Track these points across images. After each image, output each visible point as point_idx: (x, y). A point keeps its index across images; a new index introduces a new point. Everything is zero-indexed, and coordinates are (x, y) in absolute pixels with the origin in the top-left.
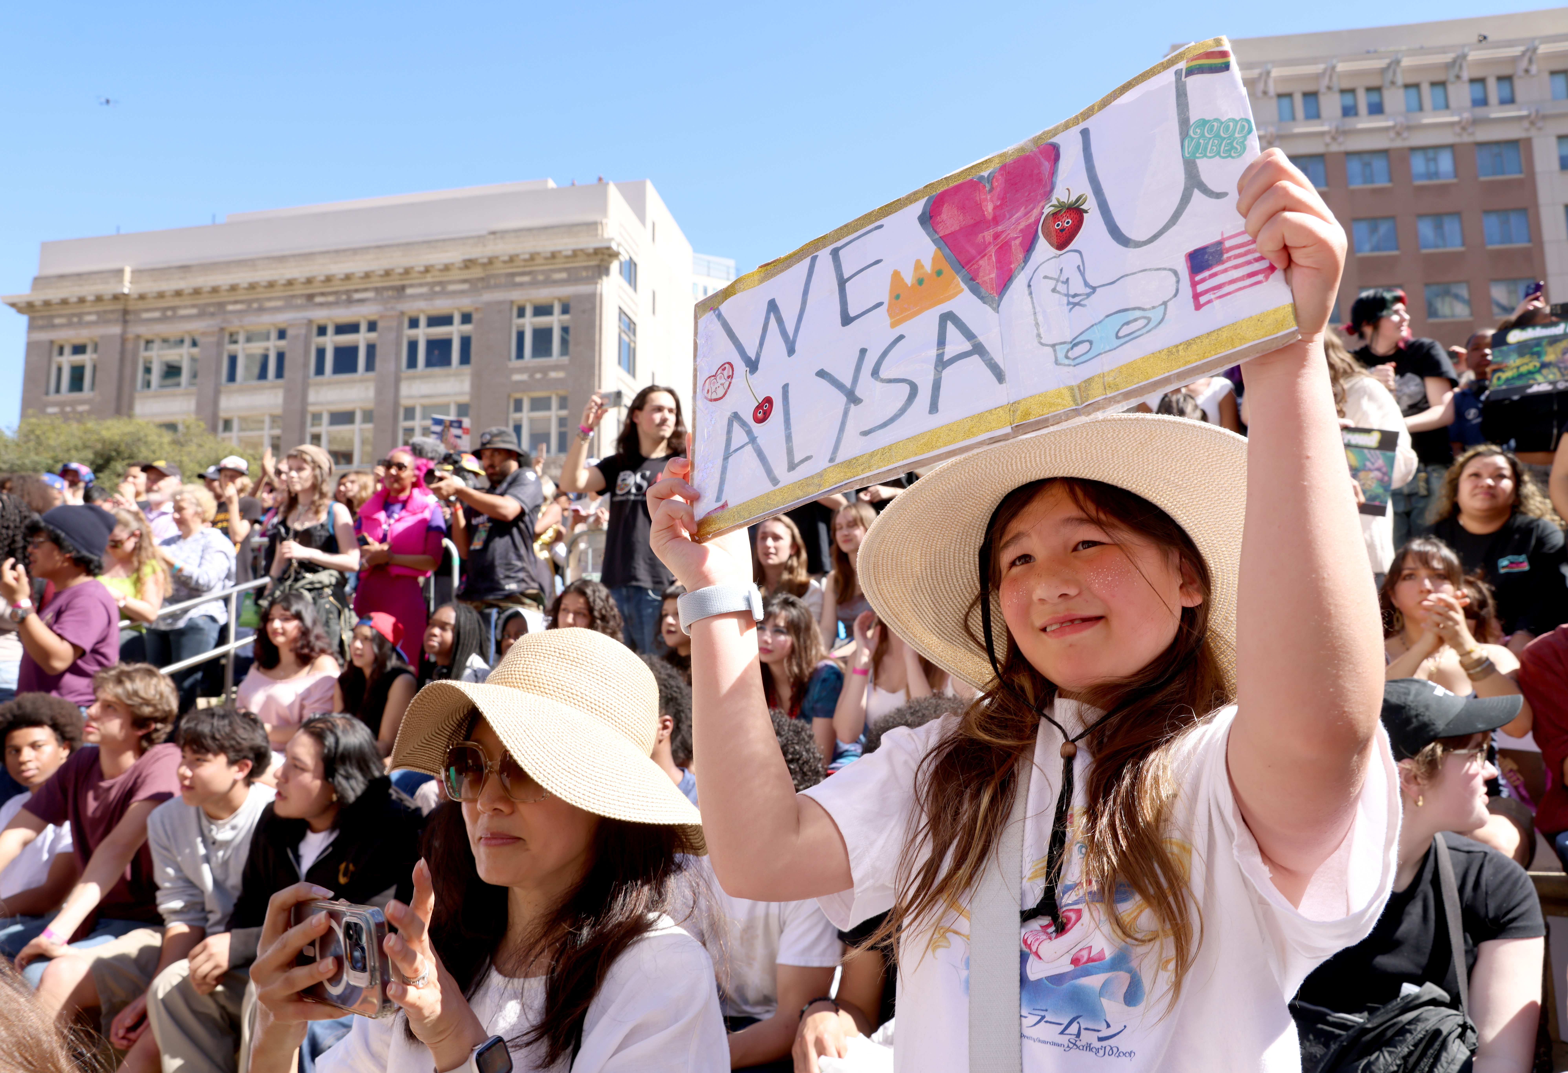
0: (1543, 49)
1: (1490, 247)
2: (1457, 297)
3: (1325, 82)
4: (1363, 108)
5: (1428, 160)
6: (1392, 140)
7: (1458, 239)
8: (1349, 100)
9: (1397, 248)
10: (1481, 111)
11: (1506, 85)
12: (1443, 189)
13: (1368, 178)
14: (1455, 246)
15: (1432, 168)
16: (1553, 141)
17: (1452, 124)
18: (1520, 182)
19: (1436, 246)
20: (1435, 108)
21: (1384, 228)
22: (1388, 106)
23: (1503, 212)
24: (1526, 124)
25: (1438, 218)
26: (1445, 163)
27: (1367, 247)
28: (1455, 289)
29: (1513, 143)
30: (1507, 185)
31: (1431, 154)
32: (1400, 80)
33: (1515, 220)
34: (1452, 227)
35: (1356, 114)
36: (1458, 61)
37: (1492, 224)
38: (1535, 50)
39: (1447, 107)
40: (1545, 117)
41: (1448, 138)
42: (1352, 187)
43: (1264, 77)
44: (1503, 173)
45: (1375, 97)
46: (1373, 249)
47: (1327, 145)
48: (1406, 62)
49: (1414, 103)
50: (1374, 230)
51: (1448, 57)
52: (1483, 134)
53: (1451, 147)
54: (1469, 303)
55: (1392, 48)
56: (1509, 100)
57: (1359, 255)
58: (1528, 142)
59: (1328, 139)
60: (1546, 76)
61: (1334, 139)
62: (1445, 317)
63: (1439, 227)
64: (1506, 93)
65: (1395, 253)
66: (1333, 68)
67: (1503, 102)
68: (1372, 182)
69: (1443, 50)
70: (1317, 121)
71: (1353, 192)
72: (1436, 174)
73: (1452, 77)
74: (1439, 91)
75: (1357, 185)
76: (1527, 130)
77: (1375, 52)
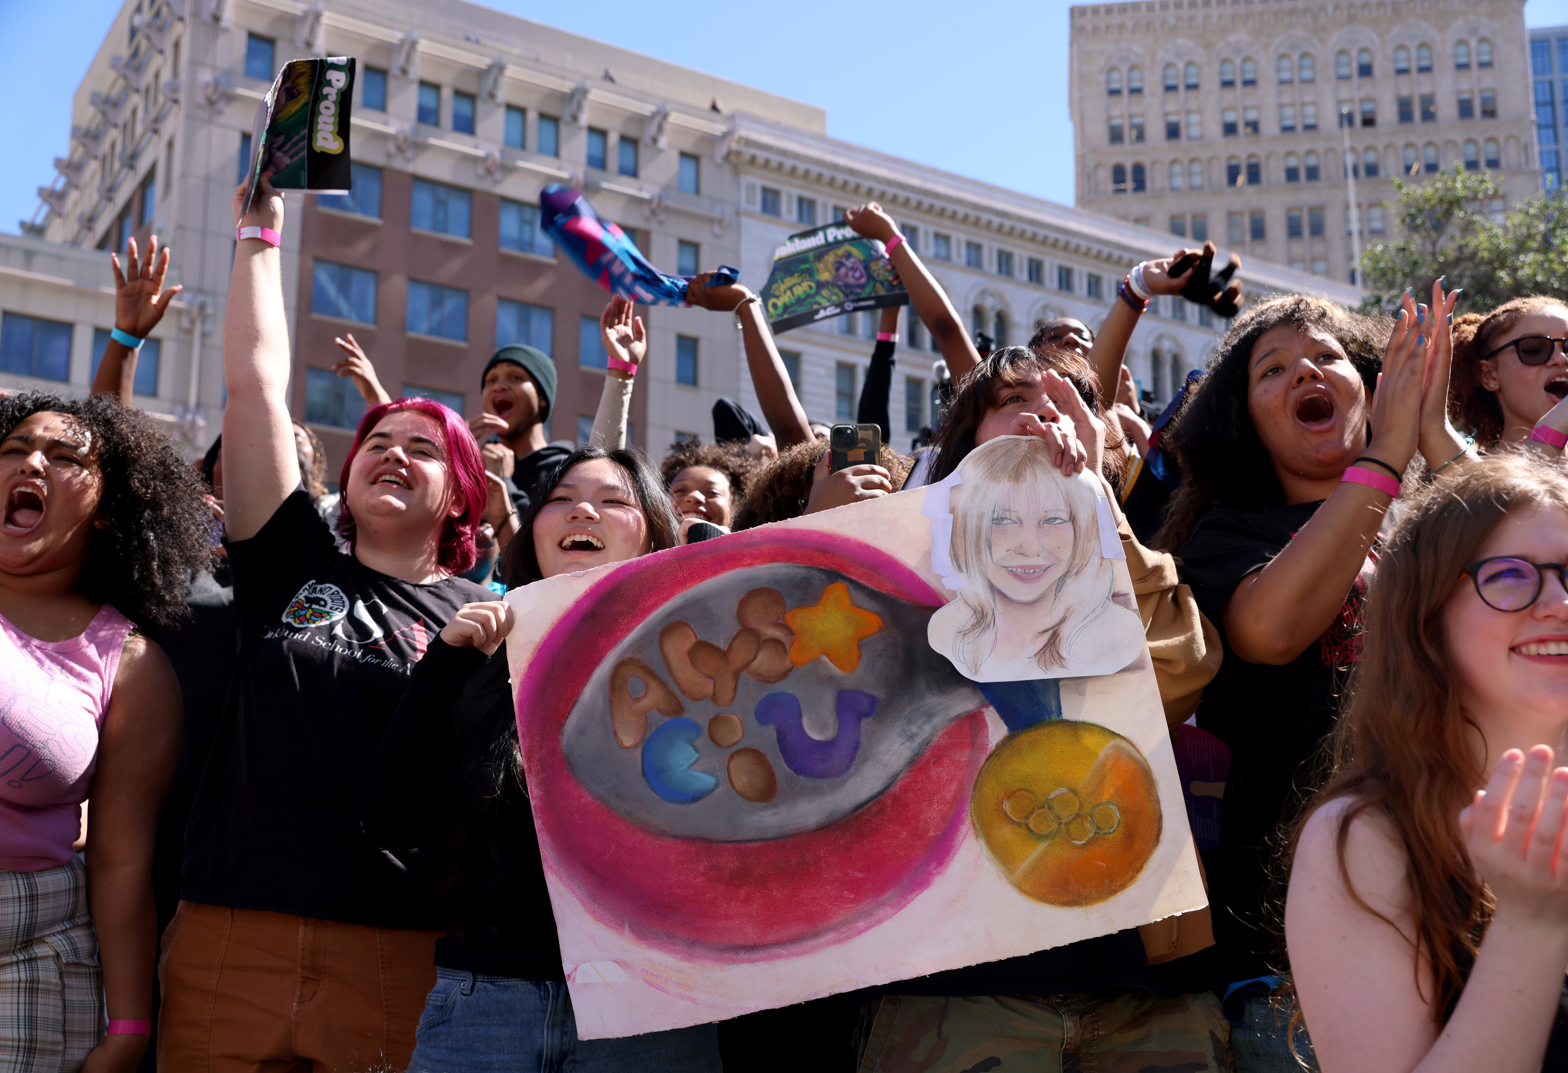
0: (674, 118)
1: (584, 368)
3: (399, 60)
4: (447, 117)
5: (520, 223)
6: (480, 178)
8: (429, 99)
9: (466, 339)
10: (597, 175)
11: (629, 150)
12: (536, 267)
13: (441, 225)
15: (526, 235)
16: (674, 245)
20: (541, 151)
21: (451, 304)
22: (481, 127)
24: (646, 211)
25: (525, 309)
27: (424, 326)
31: (527, 214)
32: (502, 96)
34: (540, 326)
35: (437, 124)
36: (576, 97)
38: (665, 116)
39: (556, 154)
40: (668, 210)
42: (415, 230)
43: (310, 19)
45: (465, 108)
46: (431, 332)
47: (389, 156)
48: (511, 71)
49: (516, 136)
50: (436, 303)
51: (565, 86)
55: (499, 46)
56: (633, 173)
57: (411, 334)
58: (646, 235)
59: (391, 148)
60: (675, 155)
61: (400, 149)
63: (524, 323)
64: (629, 163)
65: (463, 344)
66: (414, 44)
67: (623, 171)
68: (445, 230)
69: (561, 73)
70: (378, 115)
71: (416, 238)
72: (530, 246)
73: (567, 117)
74: (549, 128)
75: (422, 228)
76: (647, 219)
77: (477, 42)
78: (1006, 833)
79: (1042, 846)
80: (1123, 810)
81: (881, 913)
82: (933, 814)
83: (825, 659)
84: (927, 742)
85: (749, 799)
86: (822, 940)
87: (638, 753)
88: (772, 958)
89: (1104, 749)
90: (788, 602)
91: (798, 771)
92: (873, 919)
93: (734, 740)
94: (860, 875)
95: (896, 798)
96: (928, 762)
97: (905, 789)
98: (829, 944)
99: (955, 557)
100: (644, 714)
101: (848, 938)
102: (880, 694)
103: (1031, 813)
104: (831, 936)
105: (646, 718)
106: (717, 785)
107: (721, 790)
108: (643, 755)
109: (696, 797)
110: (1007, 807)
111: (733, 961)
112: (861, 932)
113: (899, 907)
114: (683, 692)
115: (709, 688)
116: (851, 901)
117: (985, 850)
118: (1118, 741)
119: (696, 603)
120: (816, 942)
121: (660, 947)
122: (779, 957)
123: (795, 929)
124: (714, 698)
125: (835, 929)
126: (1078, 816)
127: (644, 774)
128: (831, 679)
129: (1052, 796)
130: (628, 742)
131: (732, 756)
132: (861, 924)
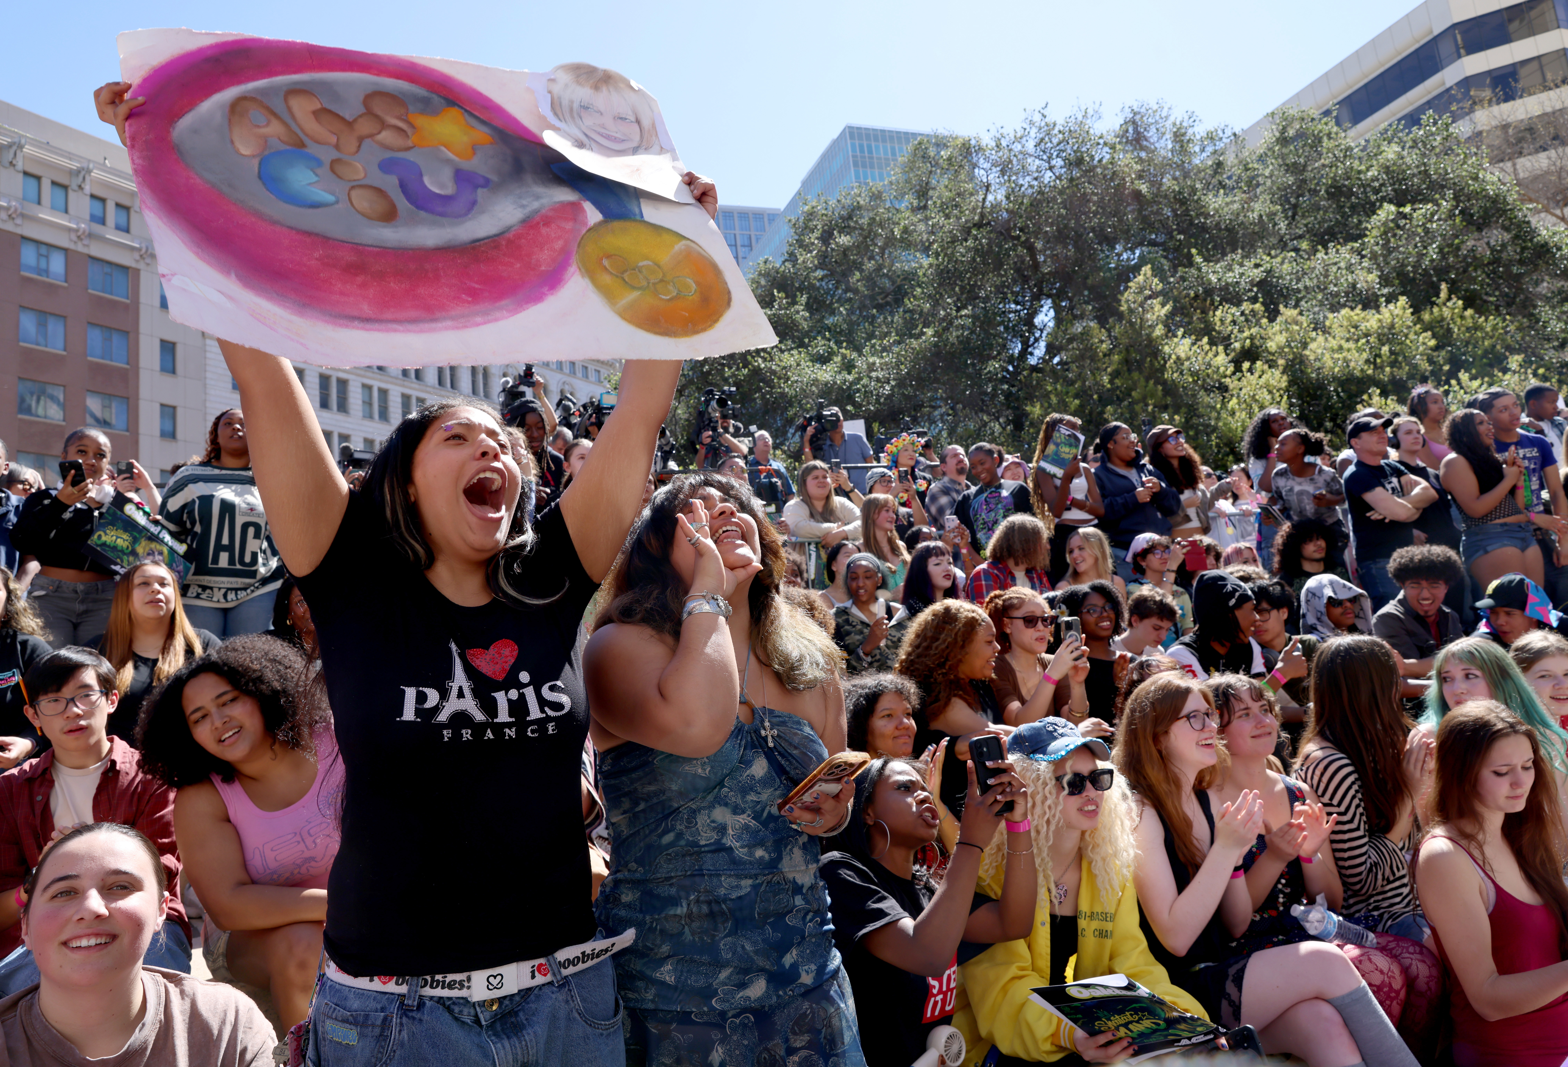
1: (91, 359)
2: (53, 398)
5: (40, 255)
6: (3, 221)
7: (60, 343)
10: (97, 228)
11: (123, 214)
12: (51, 288)
14: (56, 347)
15: (43, 264)
17: (70, 230)
18: (126, 307)
19: (38, 344)
20: (53, 208)
23: (108, 329)
24: (136, 256)
25: (43, 315)
26: (57, 264)
28: (50, 390)
29: (125, 269)
30: (114, 304)
31: (43, 250)
32: (20, 165)
33: (116, 338)
34: (55, 329)
36: (83, 173)
37: (95, 337)
39: (66, 211)
40: (155, 256)
41: (64, 243)
44: (111, 294)
48: (28, 149)
49: (33, 194)
51: (75, 165)
52: (96, 250)
53: (66, 250)
54: (63, 406)
55: (16, 130)
56: (125, 228)
58: (137, 271)
62: (38, 416)
63: (42, 325)
64: (123, 221)
67: (118, 228)
69: (70, 156)
72: (47, 272)
73: (74, 185)
74: (60, 193)
76: (136, 261)
78: (607, 279)
79: (635, 294)
80: (698, 283)
81: (498, 314)
82: (544, 258)
83: (443, 148)
84: (537, 211)
85: (369, 218)
86: (439, 325)
87: (255, 163)
88: (388, 330)
89: (681, 245)
90: (411, 108)
91: (419, 207)
92: (490, 318)
93: (356, 178)
94: (477, 286)
95: (510, 242)
96: (538, 223)
97: (519, 236)
98: (447, 328)
99: (556, 114)
100: (265, 139)
101: (466, 327)
102: (494, 178)
103: (626, 271)
104: (449, 323)
105: (266, 142)
106: (337, 202)
107: (340, 206)
108: (260, 164)
109: (315, 205)
110: (606, 262)
111: (347, 326)
112: (478, 325)
113: (515, 311)
114: (307, 135)
115: (333, 139)
116: (469, 302)
117: (590, 286)
118: (688, 242)
119: (323, 84)
120: (434, 325)
121: (270, 299)
122: (395, 331)
123: (413, 314)
124: (337, 147)
125: (452, 319)
126: (662, 281)
127: (260, 177)
128: (448, 161)
129: (641, 264)
130: (245, 151)
131: (353, 187)
132: (479, 319)
